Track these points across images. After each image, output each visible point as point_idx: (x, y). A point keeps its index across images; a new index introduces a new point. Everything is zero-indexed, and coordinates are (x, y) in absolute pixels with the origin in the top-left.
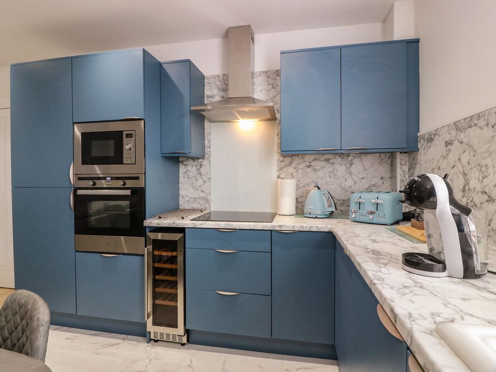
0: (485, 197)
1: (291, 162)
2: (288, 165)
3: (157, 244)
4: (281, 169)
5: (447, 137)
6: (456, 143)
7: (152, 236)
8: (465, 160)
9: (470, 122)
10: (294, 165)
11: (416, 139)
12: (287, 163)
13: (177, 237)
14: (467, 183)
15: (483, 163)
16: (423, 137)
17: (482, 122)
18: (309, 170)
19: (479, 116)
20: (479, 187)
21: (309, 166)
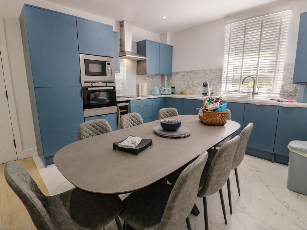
0: (193, 86)
1: (139, 77)
2: (139, 78)
3: (121, 108)
4: (137, 79)
5: (183, 74)
6: (186, 75)
7: (119, 105)
8: (188, 79)
9: (190, 72)
10: (140, 78)
11: (171, 73)
12: (138, 77)
13: (127, 104)
14: (188, 84)
15: (193, 80)
16: (174, 73)
17: (193, 72)
18: (144, 80)
19: (192, 71)
20: (192, 84)
21: (144, 79)
